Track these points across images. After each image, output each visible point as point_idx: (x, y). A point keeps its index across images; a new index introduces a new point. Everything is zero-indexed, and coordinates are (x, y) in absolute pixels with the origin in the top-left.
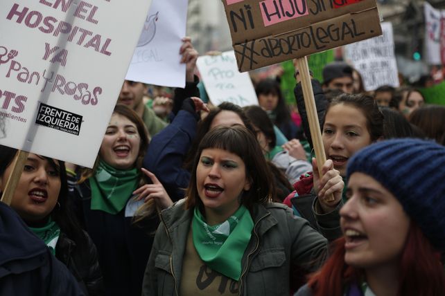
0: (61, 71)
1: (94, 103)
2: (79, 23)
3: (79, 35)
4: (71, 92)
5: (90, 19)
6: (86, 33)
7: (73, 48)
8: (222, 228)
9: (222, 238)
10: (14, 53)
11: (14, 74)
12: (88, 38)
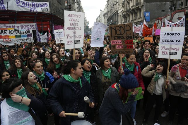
0: (76, 35)
1: (81, 38)
2: (76, 26)
3: (76, 28)
4: (78, 37)
5: (77, 25)
6: (77, 28)
7: (76, 31)
8: (107, 71)
9: (107, 73)
10: (69, 35)
11: (70, 38)
12: (78, 28)
